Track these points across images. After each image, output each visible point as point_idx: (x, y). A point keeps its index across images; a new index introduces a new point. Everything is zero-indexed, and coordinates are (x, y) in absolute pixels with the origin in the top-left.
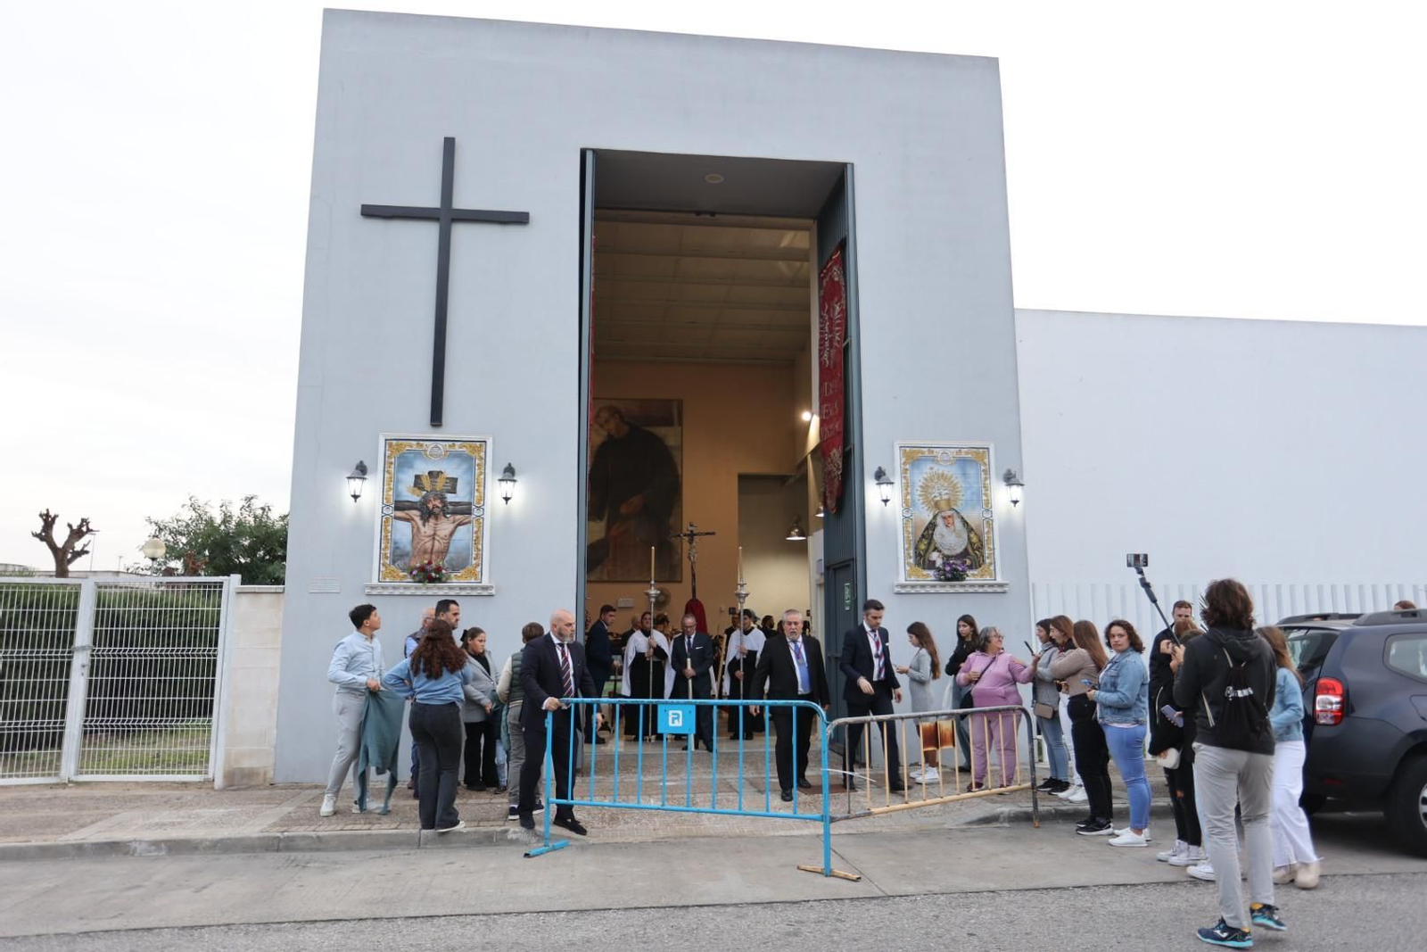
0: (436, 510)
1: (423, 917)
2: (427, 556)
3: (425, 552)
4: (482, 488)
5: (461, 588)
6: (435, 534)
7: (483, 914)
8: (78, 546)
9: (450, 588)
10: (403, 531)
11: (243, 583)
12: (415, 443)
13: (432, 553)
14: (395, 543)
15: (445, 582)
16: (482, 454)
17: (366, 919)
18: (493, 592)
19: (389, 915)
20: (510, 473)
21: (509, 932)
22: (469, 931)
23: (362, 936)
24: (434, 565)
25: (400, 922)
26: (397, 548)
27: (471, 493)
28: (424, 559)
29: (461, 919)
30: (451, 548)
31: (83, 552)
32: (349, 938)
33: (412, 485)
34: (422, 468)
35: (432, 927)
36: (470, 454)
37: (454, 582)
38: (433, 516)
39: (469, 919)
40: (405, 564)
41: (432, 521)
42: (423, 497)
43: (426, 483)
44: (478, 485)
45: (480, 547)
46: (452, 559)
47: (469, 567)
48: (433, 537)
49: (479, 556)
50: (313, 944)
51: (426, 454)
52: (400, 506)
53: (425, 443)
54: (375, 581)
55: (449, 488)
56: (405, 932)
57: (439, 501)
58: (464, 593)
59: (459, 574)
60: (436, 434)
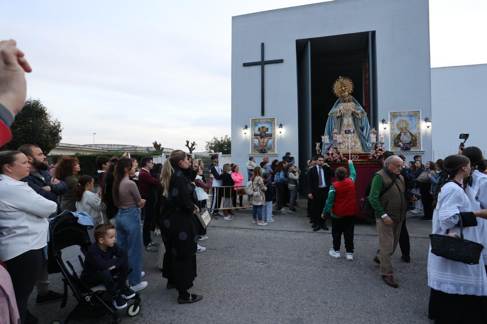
0: (264, 136)
2: (262, 147)
3: (262, 146)
4: (274, 130)
5: (270, 154)
6: (264, 142)
8: (193, 147)
10: (256, 141)
11: (223, 154)
12: (258, 120)
14: (255, 144)
16: (274, 122)
18: (278, 155)
19: (254, 228)
20: (281, 126)
22: (271, 234)
24: (264, 149)
27: (272, 131)
29: (270, 231)
30: (268, 145)
31: (194, 149)
33: (258, 130)
34: (260, 126)
36: (271, 122)
40: (257, 149)
41: (263, 139)
42: (261, 133)
43: (261, 129)
44: (273, 129)
45: (274, 144)
46: (268, 147)
47: (272, 149)
48: (263, 142)
49: (274, 146)
50: (237, 233)
51: (261, 122)
52: (255, 135)
53: (260, 120)
54: (250, 153)
55: (267, 130)
56: (257, 232)
57: (264, 134)
58: (271, 155)
59: (270, 151)
60: (263, 118)
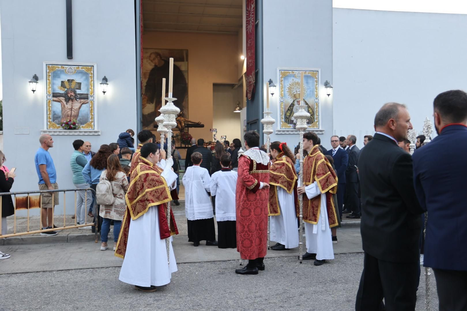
0: (72, 97)
1: (65, 270)
2: (69, 118)
3: (68, 116)
4: (93, 87)
5: (85, 132)
6: (72, 108)
7: (92, 268)
9: (80, 132)
10: (57, 107)
12: (61, 66)
13: (71, 116)
14: (54, 112)
15: (78, 129)
16: (92, 72)
17: (40, 271)
18: (100, 133)
19: (50, 270)
20: (105, 80)
21: (102, 275)
22: (84, 275)
23: (37, 279)
24: (72, 122)
25: (55, 272)
26: (55, 114)
27: (88, 90)
28: (68, 119)
29: (81, 271)
30: (80, 115)
32: (31, 280)
33: (60, 85)
34: (65, 78)
35: (69, 274)
36: (87, 72)
37: (82, 129)
38: (70, 100)
39: (85, 271)
40: (59, 121)
41: (70, 102)
42: (66, 91)
43: (67, 85)
44: (91, 86)
45: (93, 114)
46: (80, 119)
47: (89, 123)
48: (71, 109)
49: (93, 118)
50: (15, 282)
51: (66, 72)
52: (55, 95)
53: (65, 66)
54: (45, 129)
55: (78, 87)
56: (56, 276)
57: (73, 93)
58: (86, 134)
59: (84, 126)
60: (70, 62)
